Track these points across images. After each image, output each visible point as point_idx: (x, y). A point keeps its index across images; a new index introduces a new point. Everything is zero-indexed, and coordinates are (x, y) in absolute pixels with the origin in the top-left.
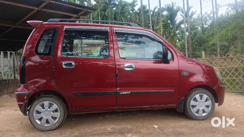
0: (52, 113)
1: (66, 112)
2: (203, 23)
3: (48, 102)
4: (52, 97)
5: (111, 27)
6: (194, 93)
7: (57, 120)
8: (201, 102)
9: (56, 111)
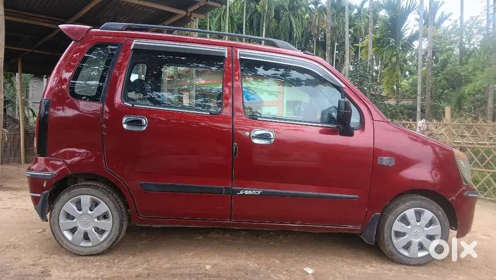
0: (96, 220)
1: (124, 221)
2: (464, 40)
3: (89, 197)
4: (97, 187)
5: (232, 47)
6: (403, 206)
7: (105, 236)
8: (418, 226)
9: (105, 216)
